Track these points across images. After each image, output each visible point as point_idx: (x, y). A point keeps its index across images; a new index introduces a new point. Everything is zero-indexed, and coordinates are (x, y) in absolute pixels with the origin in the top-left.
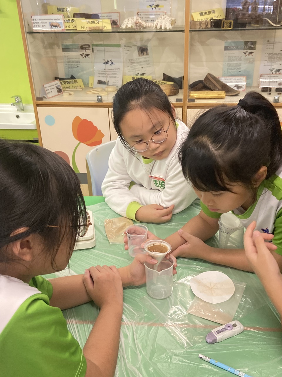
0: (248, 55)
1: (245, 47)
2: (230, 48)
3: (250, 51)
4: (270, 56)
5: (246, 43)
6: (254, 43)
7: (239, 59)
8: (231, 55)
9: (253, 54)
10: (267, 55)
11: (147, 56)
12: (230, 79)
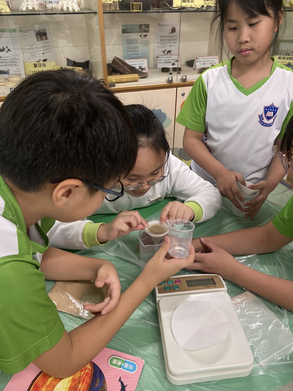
0: (143, 38)
1: (140, 30)
2: (127, 31)
3: (144, 34)
4: (162, 38)
5: (141, 26)
6: (147, 26)
7: (136, 41)
8: (129, 38)
9: (147, 37)
10: (159, 37)
11: (46, 41)
12: (134, 62)
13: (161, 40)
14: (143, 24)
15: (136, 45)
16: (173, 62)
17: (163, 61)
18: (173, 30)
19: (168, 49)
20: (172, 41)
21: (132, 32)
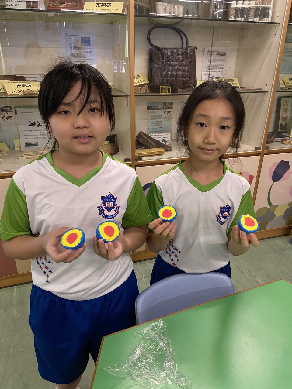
0: (167, 114)
1: (164, 107)
2: (152, 108)
3: (168, 110)
5: (165, 104)
6: (171, 104)
7: (160, 117)
8: (153, 114)
9: (170, 113)
12: (158, 135)
14: (166, 102)
15: (159, 120)
21: (157, 109)
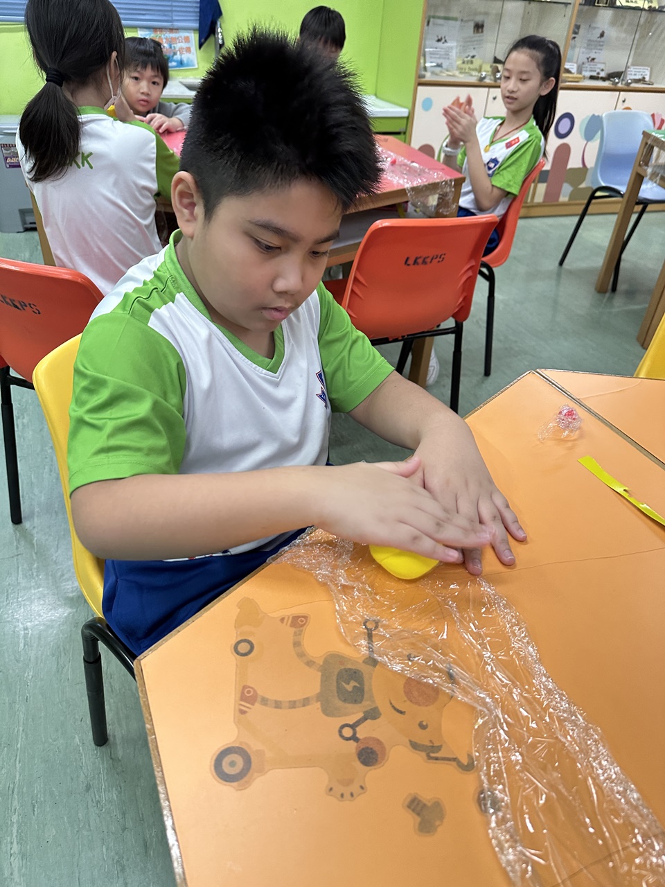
9: (576, 39)
10: (586, 41)
11: (481, 34)
13: (588, 45)
16: (598, 71)
17: (588, 69)
18: (602, 35)
19: (593, 55)
20: (599, 48)
